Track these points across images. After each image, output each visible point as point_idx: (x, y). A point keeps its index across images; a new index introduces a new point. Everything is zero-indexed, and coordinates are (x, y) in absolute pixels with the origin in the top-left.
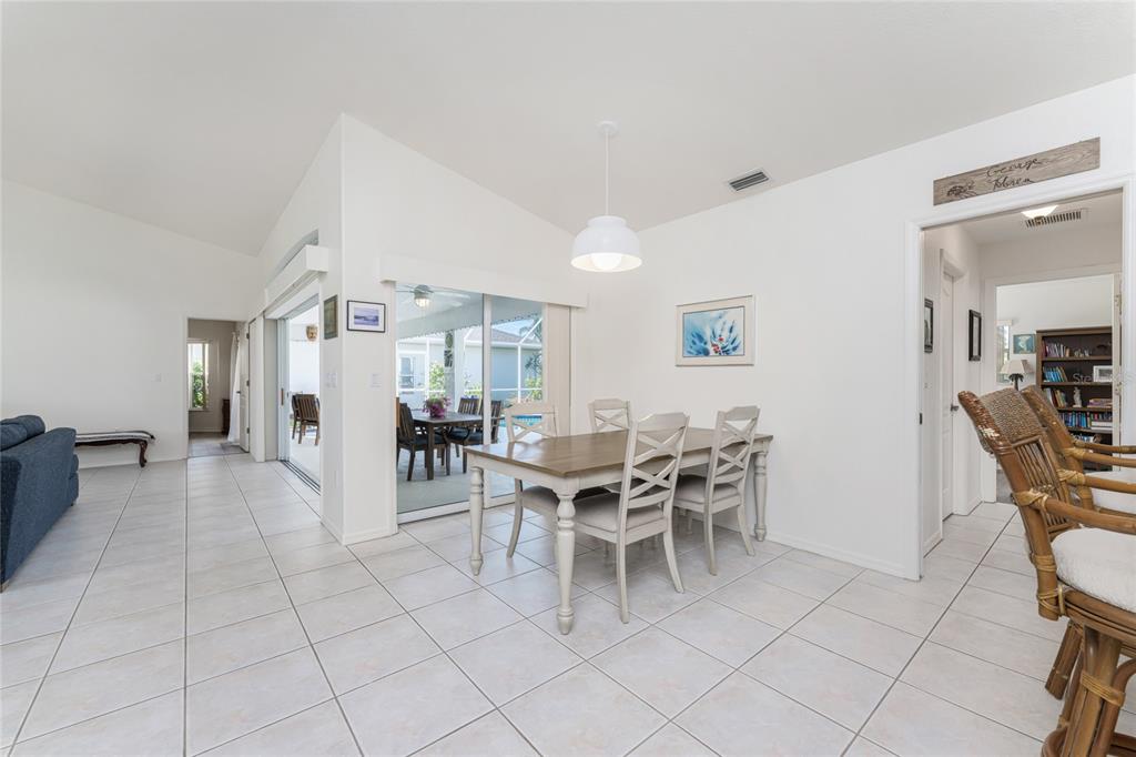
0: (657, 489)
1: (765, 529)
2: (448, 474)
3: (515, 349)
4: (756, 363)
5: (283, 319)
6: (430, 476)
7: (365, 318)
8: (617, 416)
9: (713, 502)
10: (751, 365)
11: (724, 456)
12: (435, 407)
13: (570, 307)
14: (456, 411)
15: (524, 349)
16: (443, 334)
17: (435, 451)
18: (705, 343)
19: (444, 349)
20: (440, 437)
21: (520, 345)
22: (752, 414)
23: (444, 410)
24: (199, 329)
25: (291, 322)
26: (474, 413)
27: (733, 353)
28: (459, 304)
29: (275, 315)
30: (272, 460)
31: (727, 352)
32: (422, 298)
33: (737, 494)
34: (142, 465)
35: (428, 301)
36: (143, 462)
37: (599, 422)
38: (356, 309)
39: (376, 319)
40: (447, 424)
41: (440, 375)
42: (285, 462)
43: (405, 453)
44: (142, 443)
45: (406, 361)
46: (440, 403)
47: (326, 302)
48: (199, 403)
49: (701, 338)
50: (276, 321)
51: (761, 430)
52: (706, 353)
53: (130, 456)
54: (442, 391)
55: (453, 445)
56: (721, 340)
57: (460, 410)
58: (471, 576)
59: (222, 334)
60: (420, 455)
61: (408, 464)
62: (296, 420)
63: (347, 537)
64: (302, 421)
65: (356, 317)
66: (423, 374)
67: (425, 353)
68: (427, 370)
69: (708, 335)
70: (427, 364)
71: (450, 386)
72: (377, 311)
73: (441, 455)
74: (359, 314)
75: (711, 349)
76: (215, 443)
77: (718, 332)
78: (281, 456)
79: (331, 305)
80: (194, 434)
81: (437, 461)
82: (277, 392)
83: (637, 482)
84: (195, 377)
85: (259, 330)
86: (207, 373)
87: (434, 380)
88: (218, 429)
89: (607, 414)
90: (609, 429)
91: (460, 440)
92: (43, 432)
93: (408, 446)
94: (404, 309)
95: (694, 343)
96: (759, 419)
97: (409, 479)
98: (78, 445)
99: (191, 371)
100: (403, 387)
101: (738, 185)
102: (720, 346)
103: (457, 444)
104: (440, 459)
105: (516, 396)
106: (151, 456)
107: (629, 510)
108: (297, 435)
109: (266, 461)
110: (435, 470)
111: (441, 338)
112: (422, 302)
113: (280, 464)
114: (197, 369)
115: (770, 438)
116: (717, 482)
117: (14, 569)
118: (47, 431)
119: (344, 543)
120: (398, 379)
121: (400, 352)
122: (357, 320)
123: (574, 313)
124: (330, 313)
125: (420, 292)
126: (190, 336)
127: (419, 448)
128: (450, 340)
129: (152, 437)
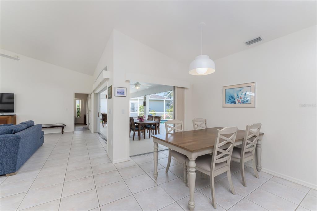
0: (226, 155)
1: (261, 167)
2: (145, 138)
3: (163, 101)
4: (256, 107)
5: (99, 93)
6: (139, 139)
7: (120, 92)
8: (202, 124)
9: (244, 158)
10: (254, 107)
11: (249, 142)
12: (141, 118)
13: (184, 88)
14: (147, 119)
15: (166, 101)
16: (143, 97)
17: (141, 131)
18: (235, 99)
19: (143, 101)
20: (142, 127)
21: (165, 99)
22: (258, 126)
23: (144, 119)
24: (77, 96)
25: (101, 94)
26: (152, 120)
27: (247, 103)
28: (148, 88)
29: (97, 92)
30: (96, 133)
31: (244, 103)
32: (137, 86)
33: (252, 155)
34: (62, 133)
35: (139, 87)
36: (63, 132)
37: (196, 126)
38: (117, 89)
39: (124, 93)
40: (145, 124)
41: (142, 108)
42: (99, 133)
43: (132, 132)
44: (62, 127)
45: (132, 104)
46: (142, 117)
47: (109, 88)
48: (79, 116)
49: (232, 97)
50: (97, 93)
51: (261, 131)
52: (235, 103)
53: (59, 130)
54: (143, 113)
55: (146, 130)
56: (241, 98)
57: (148, 119)
58: (154, 180)
59: (84, 97)
60: (136, 133)
61: (133, 135)
62: (103, 121)
63: (115, 161)
64: (104, 121)
65: (117, 92)
66: (137, 108)
67: (138, 102)
68: (138, 107)
69: (235, 96)
70: (138, 105)
71: (145, 111)
72: (124, 90)
73: (142, 132)
74: (119, 91)
75: (237, 102)
76: (81, 127)
77: (240, 96)
78: (98, 132)
79: (110, 88)
80: (76, 124)
81: (141, 134)
82: (97, 114)
83: (219, 153)
84: (78, 109)
85: (92, 96)
86: (81, 108)
87: (140, 110)
88: (83, 123)
89: (199, 123)
90: (199, 128)
91: (148, 128)
92: (34, 125)
93: (133, 130)
94: (132, 89)
95: (230, 99)
96: (261, 128)
97: (133, 140)
98: (43, 128)
99: (77, 107)
100: (132, 111)
101: (249, 43)
102: (241, 100)
103: (147, 129)
104: (142, 133)
105: (163, 114)
106: (65, 131)
107: (216, 164)
108: (103, 125)
109: (94, 133)
110: (141, 137)
111: (142, 98)
112: (138, 88)
113: (98, 134)
114: (78, 107)
115: (263, 134)
116: (246, 151)
117: (19, 168)
118: (35, 125)
119: (113, 163)
120: (130, 109)
121: (131, 102)
122: (118, 93)
123: (185, 90)
124: (110, 91)
125: (137, 84)
126: (75, 98)
127: (136, 131)
128: (145, 98)
129: (65, 125)
